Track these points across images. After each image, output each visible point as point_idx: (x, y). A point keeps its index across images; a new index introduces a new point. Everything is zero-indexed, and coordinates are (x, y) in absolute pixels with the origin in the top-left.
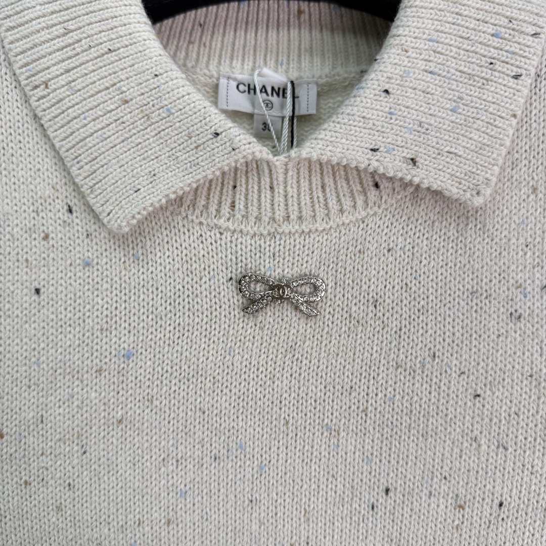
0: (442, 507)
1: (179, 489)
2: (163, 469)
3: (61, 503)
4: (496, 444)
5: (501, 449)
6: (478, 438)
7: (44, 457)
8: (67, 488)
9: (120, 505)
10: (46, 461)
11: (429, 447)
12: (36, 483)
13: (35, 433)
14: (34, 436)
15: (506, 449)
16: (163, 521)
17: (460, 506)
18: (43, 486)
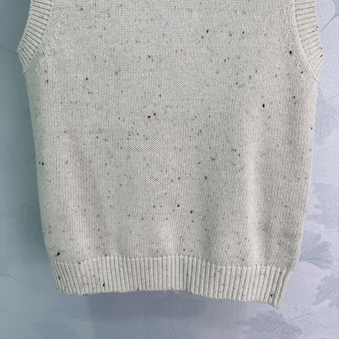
0: (225, 36)
1: (140, 30)
2: (135, 23)
3: (101, 35)
4: (242, 12)
5: (244, 14)
6: (237, 11)
7: (96, 18)
8: (103, 29)
9: (121, 35)
10: (97, 19)
11: (221, 15)
12: (93, 27)
13: (93, 9)
14: (93, 10)
15: (245, 13)
16: (135, 41)
17: (231, 35)
18: (96, 28)
